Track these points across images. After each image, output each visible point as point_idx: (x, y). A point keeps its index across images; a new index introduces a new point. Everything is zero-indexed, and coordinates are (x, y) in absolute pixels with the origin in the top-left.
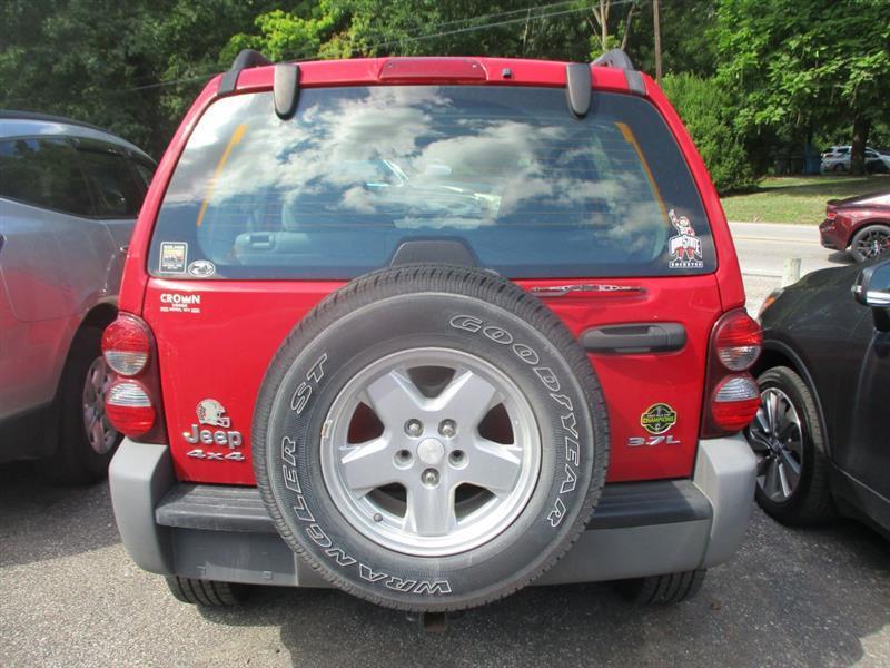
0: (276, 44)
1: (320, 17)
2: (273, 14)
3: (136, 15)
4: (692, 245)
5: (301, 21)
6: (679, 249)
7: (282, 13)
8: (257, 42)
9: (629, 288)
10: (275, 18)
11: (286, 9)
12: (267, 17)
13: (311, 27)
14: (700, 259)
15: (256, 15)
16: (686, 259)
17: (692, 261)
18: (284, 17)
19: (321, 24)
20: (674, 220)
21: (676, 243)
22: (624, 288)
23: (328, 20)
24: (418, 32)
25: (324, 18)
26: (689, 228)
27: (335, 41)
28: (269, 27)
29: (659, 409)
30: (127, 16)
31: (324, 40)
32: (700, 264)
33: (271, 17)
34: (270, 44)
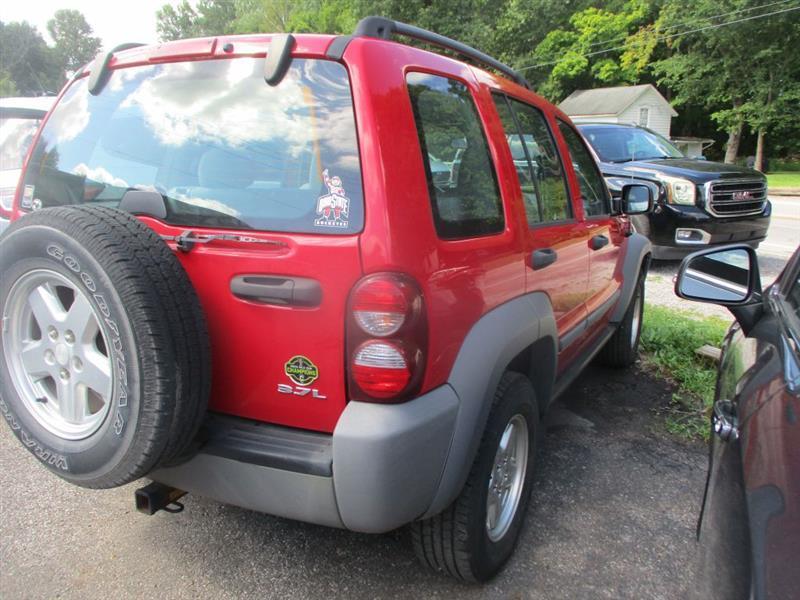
0: (586, 39)
1: (630, 12)
2: (586, 12)
3: (469, 20)
4: (340, 205)
5: (612, 15)
6: (327, 208)
7: (595, 10)
8: (570, 37)
9: (265, 241)
10: (588, 15)
11: (599, 6)
12: (580, 15)
13: (619, 21)
14: (345, 219)
15: (572, 14)
16: (331, 218)
17: (338, 220)
18: (596, 13)
19: (630, 18)
20: (327, 179)
21: (324, 202)
22: (262, 241)
23: (638, 14)
24: (723, 18)
25: (634, 13)
26: (340, 189)
27: (642, 33)
28: (581, 22)
29: (301, 362)
30: (462, 21)
31: (632, 33)
32: (344, 225)
33: (584, 15)
34: (581, 38)
